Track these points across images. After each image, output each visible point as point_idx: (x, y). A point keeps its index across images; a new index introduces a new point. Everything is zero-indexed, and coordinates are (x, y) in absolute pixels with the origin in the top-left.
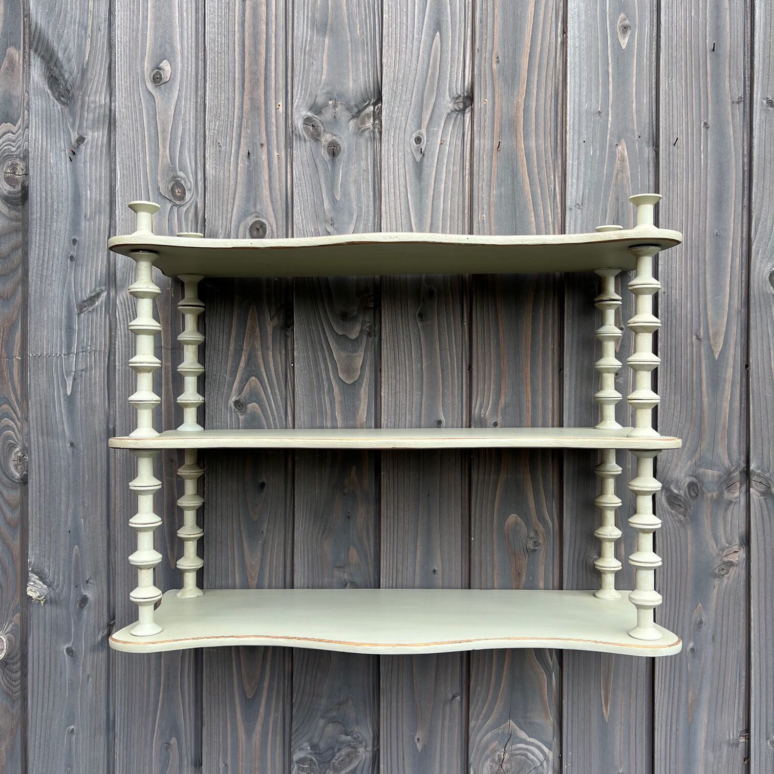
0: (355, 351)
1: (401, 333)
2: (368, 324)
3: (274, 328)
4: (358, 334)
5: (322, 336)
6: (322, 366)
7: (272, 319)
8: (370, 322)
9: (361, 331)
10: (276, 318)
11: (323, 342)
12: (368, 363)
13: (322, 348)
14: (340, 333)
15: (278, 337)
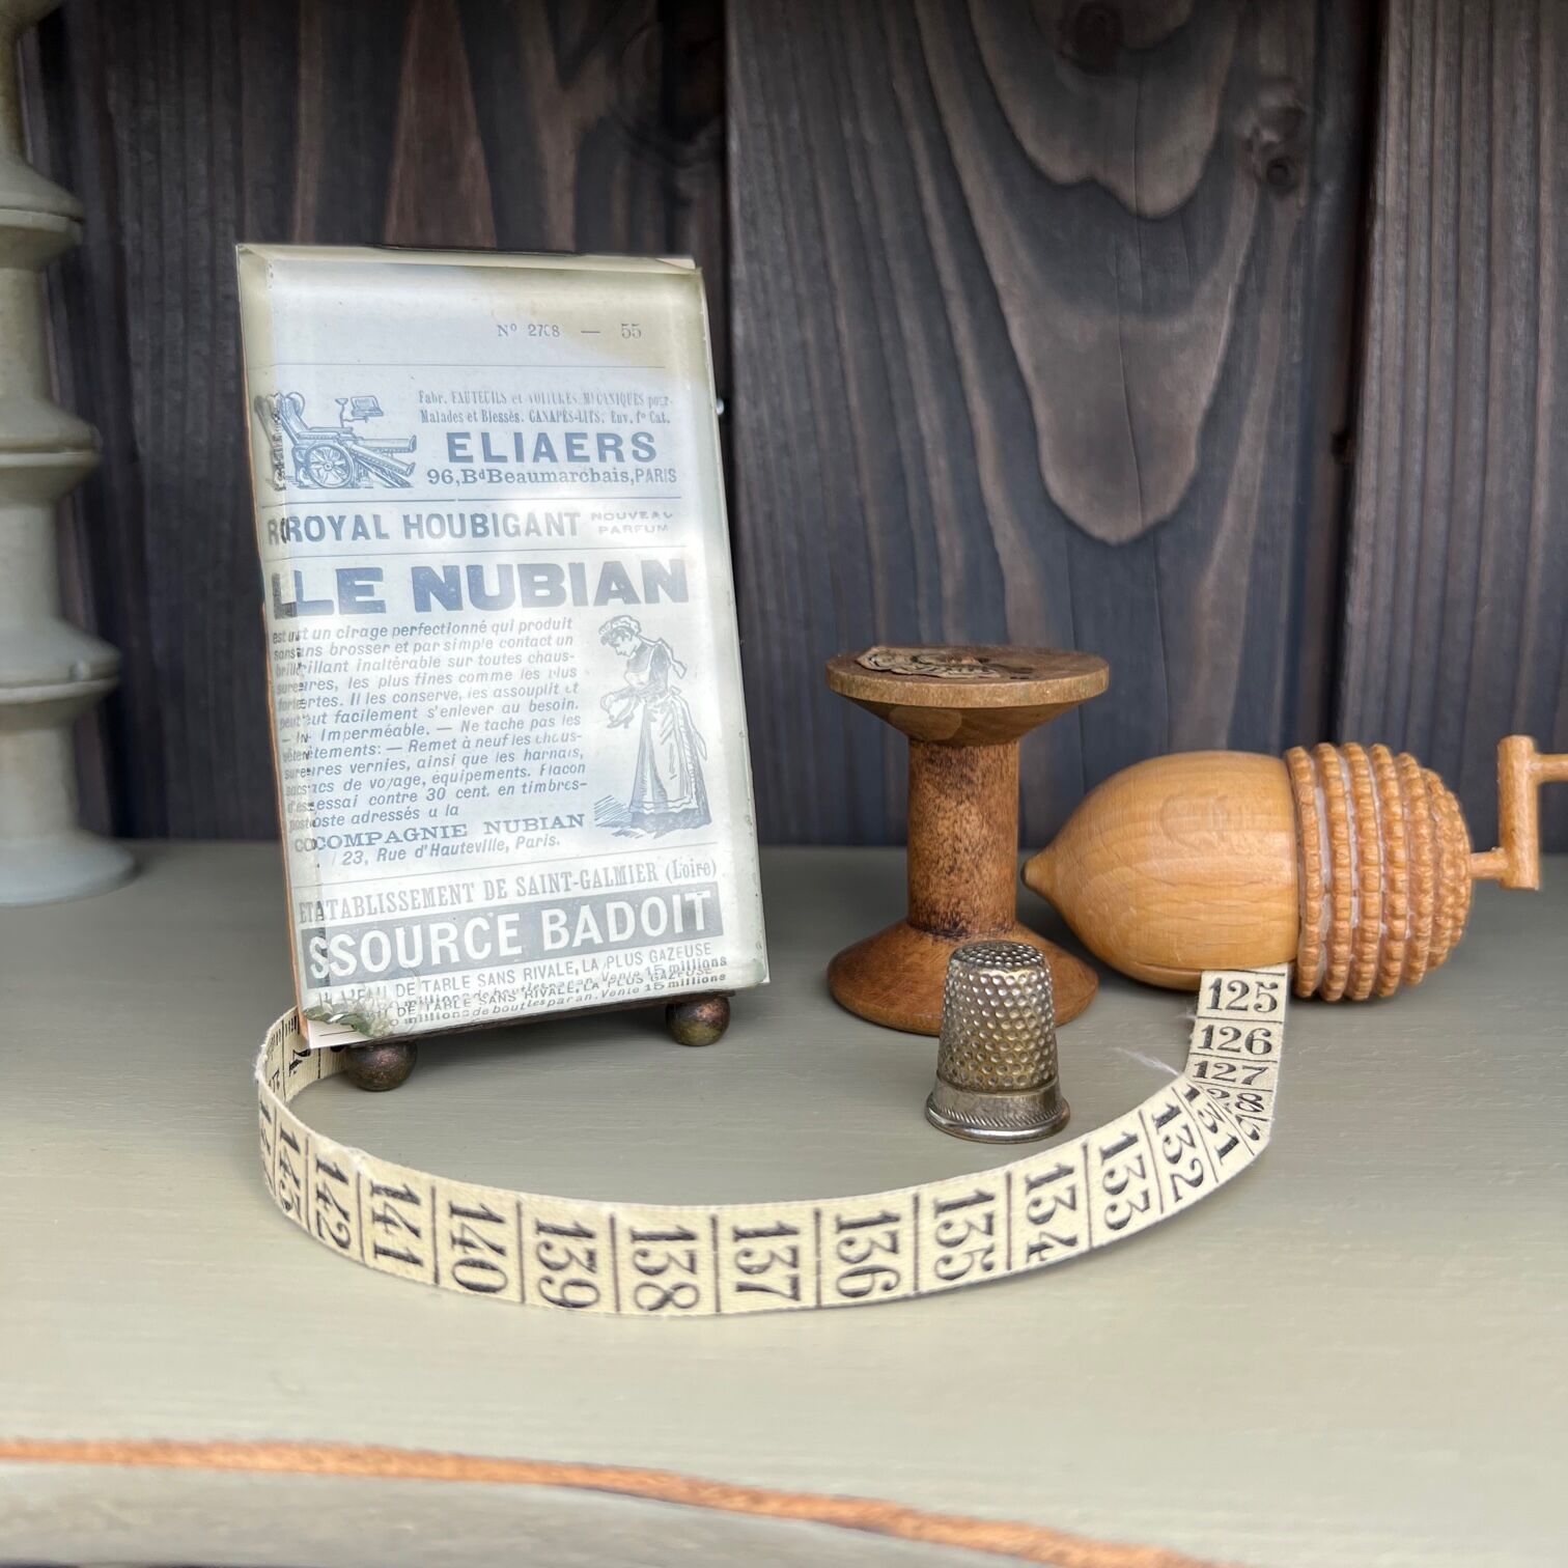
0: (1161, 304)
1: (1523, 164)
2: (1272, 100)
3: (589, 144)
4: (1194, 171)
5: (929, 191)
6: (929, 417)
7: (569, 72)
8: (1286, 80)
9: (1220, 154)
10: (597, 64)
11: (940, 238)
12: (1259, 393)
13: (930, 282)
14: (1063, 169)
15: (618, 210)
